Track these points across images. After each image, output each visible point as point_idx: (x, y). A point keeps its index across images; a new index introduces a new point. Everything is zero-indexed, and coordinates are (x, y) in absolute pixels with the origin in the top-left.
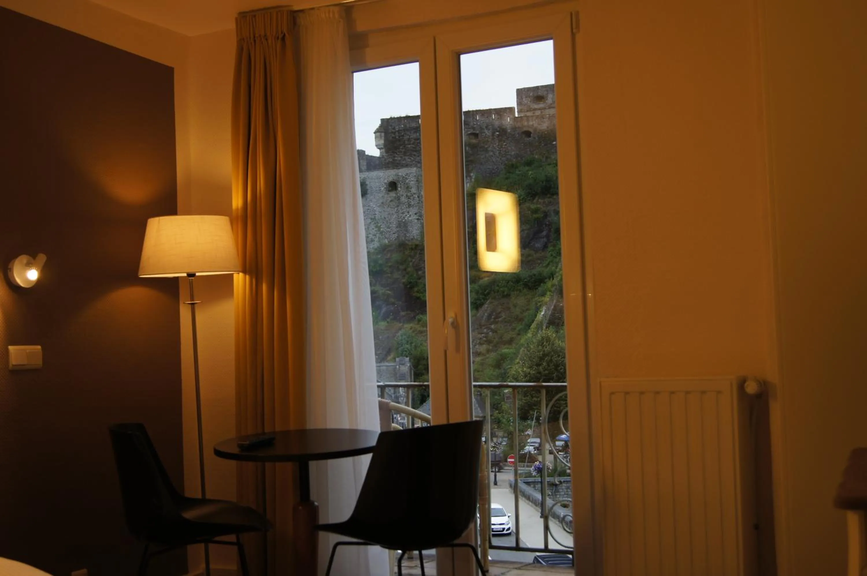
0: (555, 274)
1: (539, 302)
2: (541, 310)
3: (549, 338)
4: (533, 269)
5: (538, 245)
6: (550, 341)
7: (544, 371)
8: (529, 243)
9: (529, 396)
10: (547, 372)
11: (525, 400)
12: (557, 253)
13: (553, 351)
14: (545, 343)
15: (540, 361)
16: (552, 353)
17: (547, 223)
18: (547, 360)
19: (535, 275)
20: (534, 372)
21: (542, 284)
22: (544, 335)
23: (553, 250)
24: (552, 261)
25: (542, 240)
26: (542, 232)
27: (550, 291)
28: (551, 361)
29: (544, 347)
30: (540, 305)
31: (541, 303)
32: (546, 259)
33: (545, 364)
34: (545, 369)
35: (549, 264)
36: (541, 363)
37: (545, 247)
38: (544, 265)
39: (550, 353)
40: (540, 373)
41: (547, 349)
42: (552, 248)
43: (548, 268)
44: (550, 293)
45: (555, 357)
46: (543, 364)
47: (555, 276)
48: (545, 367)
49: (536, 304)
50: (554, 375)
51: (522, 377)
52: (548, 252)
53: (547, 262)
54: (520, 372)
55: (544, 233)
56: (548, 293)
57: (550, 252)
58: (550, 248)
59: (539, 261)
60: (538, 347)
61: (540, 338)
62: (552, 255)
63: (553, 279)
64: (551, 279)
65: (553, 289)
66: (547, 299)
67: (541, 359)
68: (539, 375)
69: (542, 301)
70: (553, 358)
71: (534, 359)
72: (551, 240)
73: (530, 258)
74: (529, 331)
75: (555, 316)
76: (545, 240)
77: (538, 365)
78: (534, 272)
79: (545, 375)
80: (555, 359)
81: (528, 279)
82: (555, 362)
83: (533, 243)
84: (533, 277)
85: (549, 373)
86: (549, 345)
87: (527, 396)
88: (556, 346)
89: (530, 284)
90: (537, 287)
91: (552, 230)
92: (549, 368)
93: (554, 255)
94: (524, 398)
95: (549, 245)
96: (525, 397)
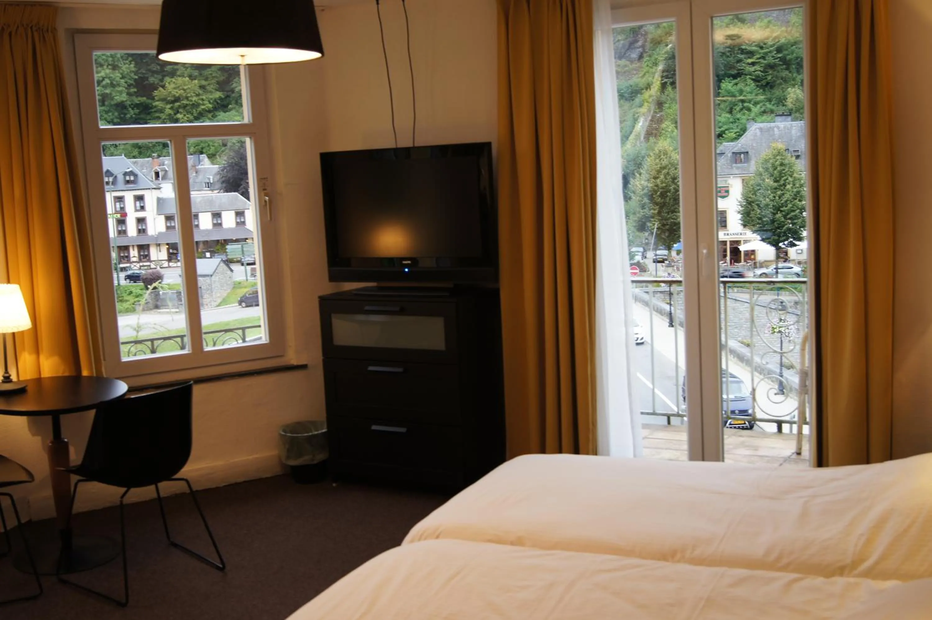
0: (652, 85)
1: (637, 113)
2: (639, 120)
3: (666, 151)
4: (629, 80)
5: (634, 55)
6: (667, 154)
7: (662, 184)
8: (625, 54)
9: (647, 209)
10: (664, 185)
11: (643, 212)
12: (654, 63)
13: (670, 163)
14: (662, 156)
15: (657, 174)
16: (670, 166)
17: (643, 33)
18: (664, 173)
19: (631, 86)
20: (651, 185)
21: (639, 95)
22: (661, 148)
23: (649, 61)
24: (648, 72)
25: (638, 50)
26: (639, 41)
27: (647, 102)
28: (668, 173)
29: (662, 160)
30: (638, 116)
31: (639, 114)
32: (642, 69)
33: (662, 177)
34: (662, 182)
35: (645, 74)
36: (658, 176)
37: (641, 57)
38: (640, 75)
39: (667, 166)
40: (657, 186)
41: (665, 162)
42: (648, 58)
43: (644, 79)
44: (647, 104)
45: (671, 169)
46: (660, 177)
47: (652, 87)
48: (662, 180)
49: (634, 115)
50: (671, 188)
51: (640, 190)
52: (643, 62)
53: (643, 73)
54: (638, 185)
55: (640, 43)
56: (646, 104)
57: (646, 62)
58: (646, 59)
59: (635, 72)
60: (655, 160)
61: (658, 151)
62: (648, 66)
63: (650, 90)
64: (649, 90)
65: (650, 100)
66: (644, 110)
67: (659, 172)
68: (656, 188)
69: (640, 112)
70: (670, 171)
71: (651, 172)
72: (647, 50)
73: (627, 68)
74: (628, 142)
75: (652, 127)
76: (641, 50)
77: (655, 178)
78: (631, 82)
79: (663, 188)
80: (673, 172)
81: (625, 90)
82: (672, 175)
83: (629, 53)
84: (630, 88)
85: (666, 186)
86: (666, 158)
87: (645, 209)
88: (673, 160)
89: (626, 95)
90: (634, 98)
91: (648, 40)
92: (667, 181)
93: (651, 65)
94: (642, 211)
95: (645, 55)
96: (642, 209)
